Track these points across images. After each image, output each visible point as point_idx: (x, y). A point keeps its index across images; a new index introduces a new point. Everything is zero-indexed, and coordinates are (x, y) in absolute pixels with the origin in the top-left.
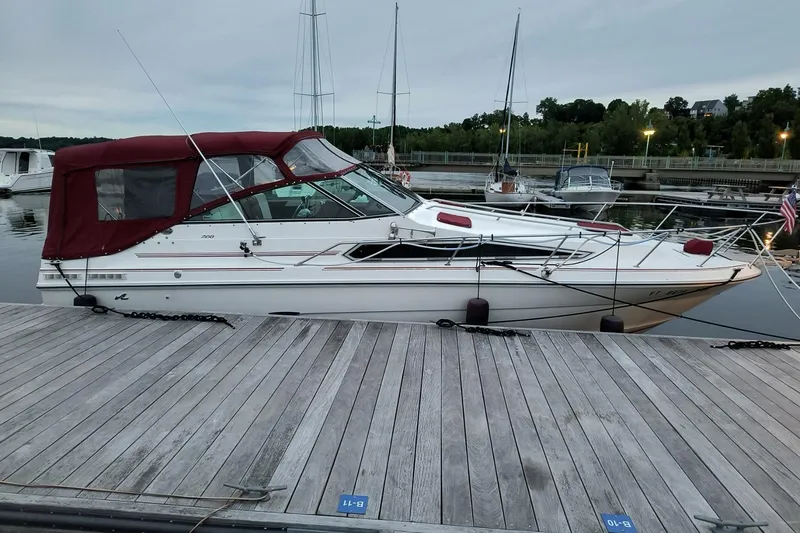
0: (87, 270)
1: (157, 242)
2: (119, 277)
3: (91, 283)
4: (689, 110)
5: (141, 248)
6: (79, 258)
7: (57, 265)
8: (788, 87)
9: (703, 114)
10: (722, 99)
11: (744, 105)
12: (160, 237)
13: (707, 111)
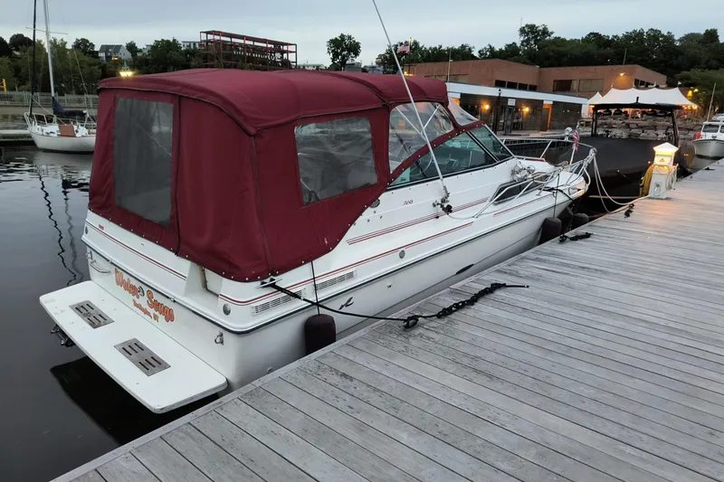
0: (314, 278)
1: (367, 221)
2: (350, 276)
3: (322, 295)
4: (97, 52)
5: (352, 232)
6: (300, 265)
7: (273, 286)
8: (174, 40)
9: (111, 57)
10: (124, 45)
11: (144, 51)
12: (368, 213)
13: (113, 55)
